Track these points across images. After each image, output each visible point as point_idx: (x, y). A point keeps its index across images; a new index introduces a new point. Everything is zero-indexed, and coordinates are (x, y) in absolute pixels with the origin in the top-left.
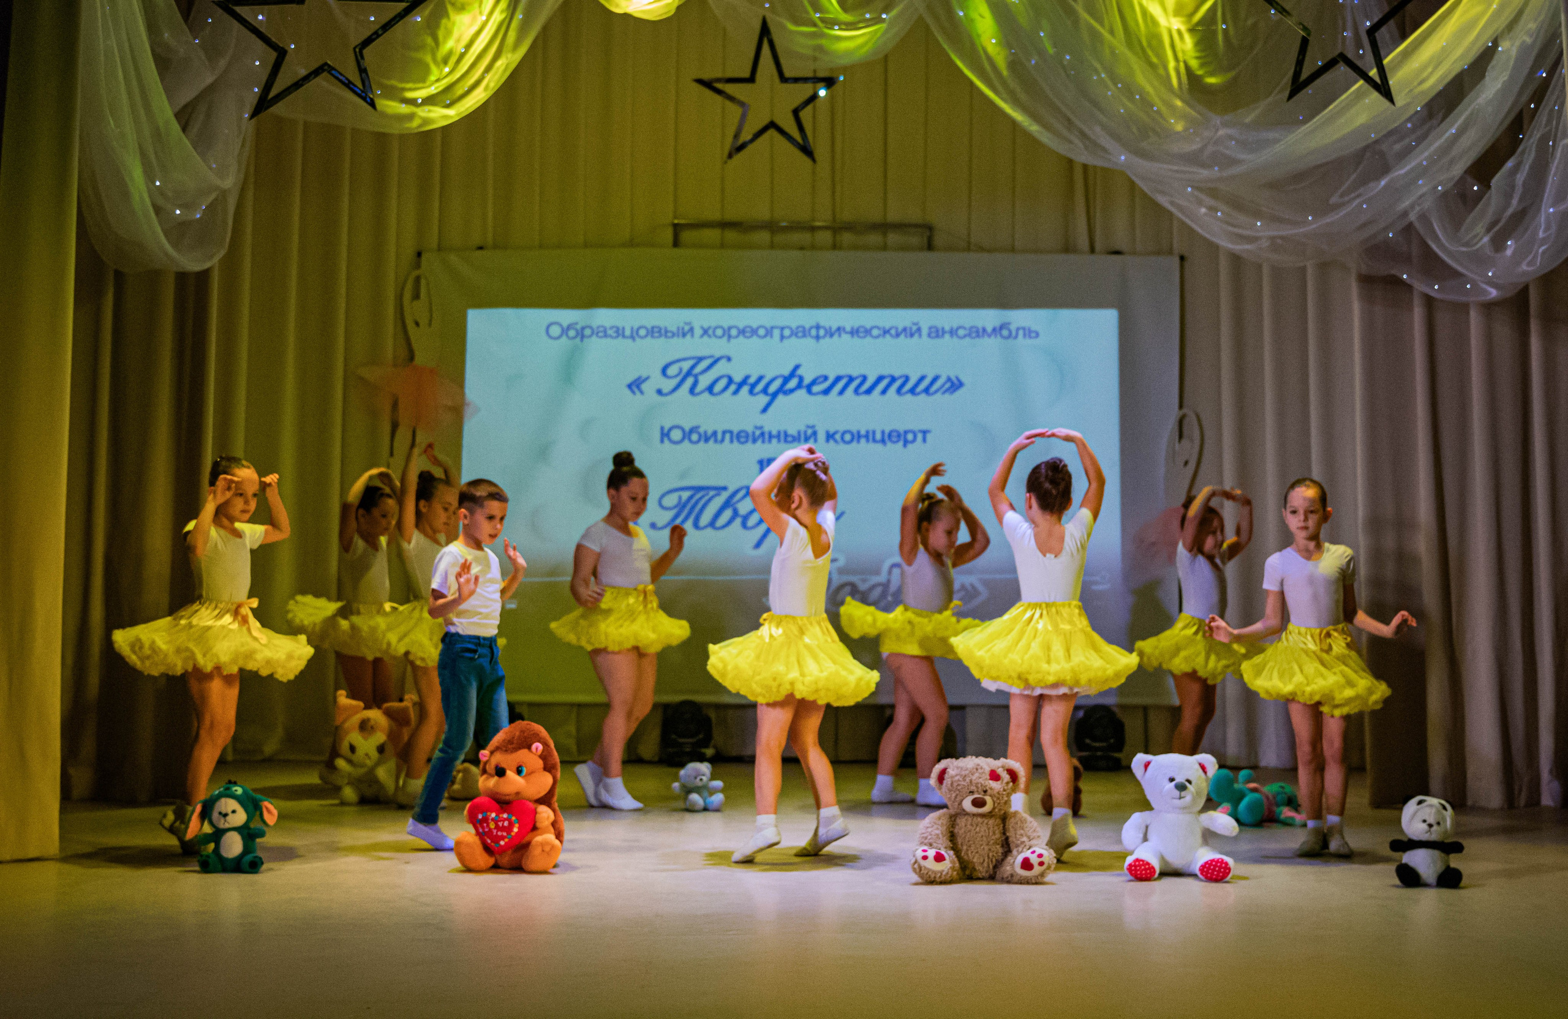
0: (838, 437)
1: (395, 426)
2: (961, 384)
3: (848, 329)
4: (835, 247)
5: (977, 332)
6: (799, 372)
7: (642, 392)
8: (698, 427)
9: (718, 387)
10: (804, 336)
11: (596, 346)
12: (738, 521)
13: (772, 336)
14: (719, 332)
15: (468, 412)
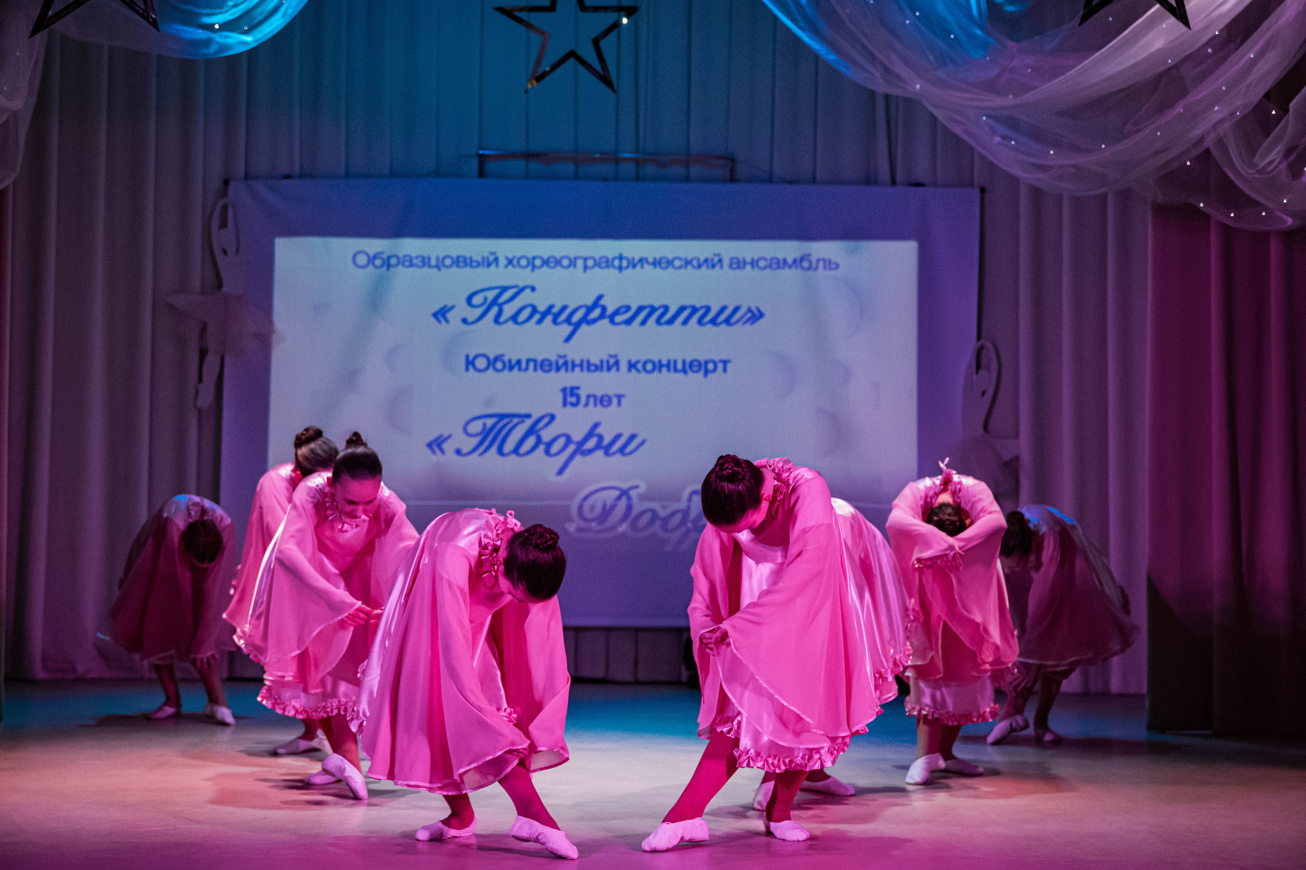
0: (639, 366)
1: (203, 353)
2: (761, 315)
3: (651, 260)
4: (638, 178)
5: (778, 263)
6: (602, 302)
7: (447, 321)
8: (503, 355)
9: (522, 317)
10: (608, 267)
11: (402, 274)
12: (542, 448)
13: (575, 266)
14: (523, 262)
15: (275, 338)
